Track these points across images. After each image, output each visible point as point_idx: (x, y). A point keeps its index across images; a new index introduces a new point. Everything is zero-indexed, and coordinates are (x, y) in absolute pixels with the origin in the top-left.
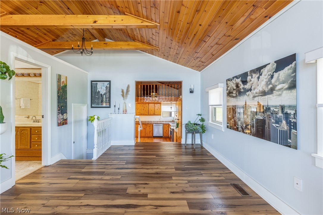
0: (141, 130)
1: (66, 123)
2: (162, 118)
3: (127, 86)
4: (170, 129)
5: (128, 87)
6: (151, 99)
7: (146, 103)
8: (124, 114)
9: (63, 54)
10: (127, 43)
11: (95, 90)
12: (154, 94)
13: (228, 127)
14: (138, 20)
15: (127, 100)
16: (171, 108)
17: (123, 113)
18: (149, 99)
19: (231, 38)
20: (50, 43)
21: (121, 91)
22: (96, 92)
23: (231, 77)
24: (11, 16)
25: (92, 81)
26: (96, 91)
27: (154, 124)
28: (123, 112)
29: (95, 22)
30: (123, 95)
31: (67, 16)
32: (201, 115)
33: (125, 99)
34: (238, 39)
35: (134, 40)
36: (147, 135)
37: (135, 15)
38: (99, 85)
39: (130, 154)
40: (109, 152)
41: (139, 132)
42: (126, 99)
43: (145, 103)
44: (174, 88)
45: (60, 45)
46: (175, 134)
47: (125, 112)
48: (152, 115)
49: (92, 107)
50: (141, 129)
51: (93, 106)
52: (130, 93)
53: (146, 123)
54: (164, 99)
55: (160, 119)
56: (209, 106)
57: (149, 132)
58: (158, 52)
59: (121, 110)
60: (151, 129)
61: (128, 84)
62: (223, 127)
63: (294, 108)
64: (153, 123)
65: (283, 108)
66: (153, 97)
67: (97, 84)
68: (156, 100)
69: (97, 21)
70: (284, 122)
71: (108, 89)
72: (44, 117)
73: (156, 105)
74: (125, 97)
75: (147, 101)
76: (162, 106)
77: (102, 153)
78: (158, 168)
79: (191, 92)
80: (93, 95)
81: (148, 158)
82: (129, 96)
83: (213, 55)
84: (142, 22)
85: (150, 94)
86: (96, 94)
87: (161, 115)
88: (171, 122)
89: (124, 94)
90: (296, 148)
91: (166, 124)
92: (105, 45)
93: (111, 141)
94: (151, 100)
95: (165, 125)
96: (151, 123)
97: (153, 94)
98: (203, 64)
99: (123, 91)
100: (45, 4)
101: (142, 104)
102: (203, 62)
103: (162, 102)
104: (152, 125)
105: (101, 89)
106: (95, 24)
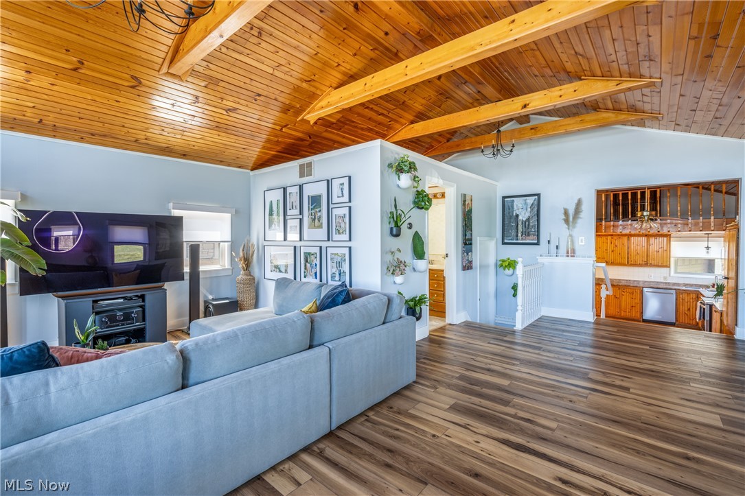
0: (607, 295)
1: (471, 268)
2: (672, 274)
3: (576, 201)
4: (699, 304)
5: (579, 204)
6: (636, 225)
7: (622, 235)
8: (570, 258)
9: (456, 156)
10: (578, 119)
11: (509, 213)
12: (645, 213)
14: (609, 82)
15: (575, 230)
16: (708, 248)
17: (568, 256)
18: (631, 225)
20: (444, 145)
21: (563, 211)
22: (511, 217)
24: (412, 125)
25: (504, 198)
26: (511, 215)
27: (645, 290)
28: (568, 253)
29: (525, 106)
30: (567, 221)
31: (482, 107)
33: (571, 228)
35: (595, 110)
36: (623, 314)
37: (603, 77)
38: (518, 203)
39: (585, 333)
40: (541, 324)
41: (603, 300)
42: (574, 227)
43: (619, 235)
45: (458, 146)
46: (716, 317)
47: (571, 253)
48: (640, 265)
49: (504, 243)
50: (608, 293)
51: (506, 241)
52: (582, 215)
53: (620, 284)
54: (679, 226)
55: (665, 278)
57: (629, 307)
58: (660, 120)
59: (563, 250)
60: (638, 301)
61: (579, 197)
64: (642, 285)
66: (642, 221)
67: (513, 201)
68: (651, 227)
69: (528, 105)
71: (536, 209)
72: (449, 255)
73: (652, 240)
74: (571, 224)
75: (626, 231)
76: (673, 243)
77: (529, 323)
78: (653, 365)
80: (506, 222)
81: (629, 347)
82: (579, 221)
84: (617, 85)
85: (634, 214)
86: (512, 220)
87: (669, 267)
88: (707, 287)
89: (571, 218)
91: (688, 293)
92: (533, 131)
93: (542, 308)
94: (636, 229)
95: (685, 296)
96: (635, 285)
97: (642, 215)
99: (566, 213)
100: (452, 100)
101: (609, 237)
103: (674, 234)
104: (639, 292)
105: (520, 210)
106: (525, 110)
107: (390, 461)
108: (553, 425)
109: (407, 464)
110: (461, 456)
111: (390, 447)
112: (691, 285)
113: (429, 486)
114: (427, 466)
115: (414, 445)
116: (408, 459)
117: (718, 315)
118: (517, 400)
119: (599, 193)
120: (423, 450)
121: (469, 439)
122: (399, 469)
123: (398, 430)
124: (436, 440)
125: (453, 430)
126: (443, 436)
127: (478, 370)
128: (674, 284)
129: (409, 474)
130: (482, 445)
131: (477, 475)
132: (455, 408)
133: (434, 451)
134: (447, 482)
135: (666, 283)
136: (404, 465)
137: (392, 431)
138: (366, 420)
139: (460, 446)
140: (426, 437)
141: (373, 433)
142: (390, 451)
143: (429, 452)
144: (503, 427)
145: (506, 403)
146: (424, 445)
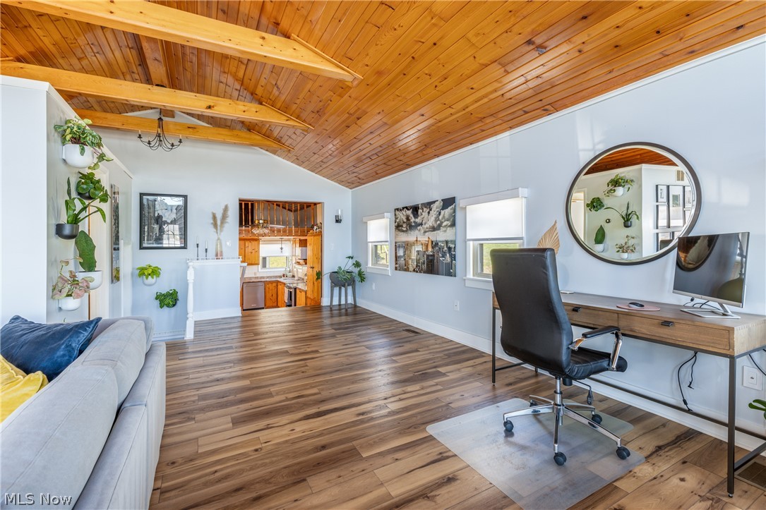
2: (260, 270)
3: (224, 207)
5: (226, 209)
8: (219, 260)
10: (235, 133)
11: (149, 213)
13: (396, 269)
15: (222, 234)
16: (282, 248)
17: (217, 258)
19: (401, 163)
21: (211, 216)
23: (401, 207)
25: (142, 195)
26: (152, 215)
28: (217, 255)
29: (209, 107)
30: (215, 225)
32: (352, 258)
33: (219, 231)
34: (408, 166)
35: (249, 130)
37: (279, 110)
38: (161, 202)
42: (221, 231)
44: (289, 210)
49: (141, 248)
51: (144, 245)
52: (229, 220)
55: (255, 274)
56: (367, 243)
58: (289, 153)
59: (212, 252)
61: (225, 204)
62: (390, 270)
63: (454, 242)
65: (447, 242)
67: (155, 200)
69: (213, 107)
70: (448, 255)
71: (182, 211)
73: (248, 243)
74: (219, 228)
76: (261, 246)
79: (338, 221)
80: (145, 223)
82: (226, 226)
83: (377, 174)
84: (287, 120)
87: (259, 264)
88: (280, 277)
89: (217, 222)
90: (455, 276)
91: (271, 282)
92: (190, 129)
95: (270, 285)
97: (259, 223)
98: (359, 180)
99: (214, 217)
102: (359, 179)
105: (164, 211)
106: (208, 111)
107: (254, 495)
108: (315, 391)
109: (270, 483)
110: (298, 446)
111: (235, 488)
112: (271, 277)
113: (308, 479)
114: (286, 471)
115: (251, 469)
116: (265, 480)
117: (303, 294)
118: (273, 389)
119: (241, 201)
120: (264, 465)
121: (284, 432)
122: (271, 491)
123: (216, 472)
124: (262, 451)
125: (263, 436)
126: (263, 445)
127: (209, 385)
128: (261, 278)
129: (284, 487)
130: (298, 429)
131: (324, 447)
132: (237, 422)
133: (274, 459)
134: (314, 466)
135: (256, 278)
136: (268, 486)
137: (212, 477)
138: (161, 493)
139: (287, 441)
140: (251, 456)
141: (195, 493)
142: (238, 490)
143: (272, 463)
144: (292, 410)
145: (270, 395)
146: (260, 462)
